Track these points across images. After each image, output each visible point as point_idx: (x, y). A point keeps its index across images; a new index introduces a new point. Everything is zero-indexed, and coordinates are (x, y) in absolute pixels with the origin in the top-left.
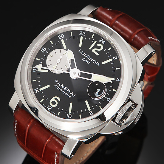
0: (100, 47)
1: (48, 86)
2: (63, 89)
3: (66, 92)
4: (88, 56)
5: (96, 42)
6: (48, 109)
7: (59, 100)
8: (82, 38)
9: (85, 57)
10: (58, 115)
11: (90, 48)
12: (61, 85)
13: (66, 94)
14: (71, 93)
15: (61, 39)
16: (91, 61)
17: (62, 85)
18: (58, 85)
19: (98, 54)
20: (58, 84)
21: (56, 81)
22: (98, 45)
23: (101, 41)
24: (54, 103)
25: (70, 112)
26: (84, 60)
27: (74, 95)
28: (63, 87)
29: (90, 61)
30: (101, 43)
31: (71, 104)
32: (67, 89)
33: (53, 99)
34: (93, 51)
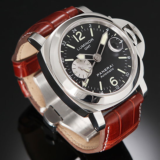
0: (79, 34)
1: (100, 82)
2: (106, 72)
3: (108, 70)
4: (84, 45)
5: (73, 36)
6: (118, 88)
7: (113, 78)
8: (67, 45)
9: (84, 47)
10: (125, 82)
11: (78, 41)
12: (102, 73)
13: (110, 71)
14: (110, 67)
15: (64, 61)
16: (88, 43)
17: (102, 71)
18: (102, 75)
19: (84, 37)
20: (100, 74)
21: (98, 75)
22: (77, 34)
23: (74, 31)
24: (115, 83)
25: (125, 73)
26: (86, 49)
27: (112, 66)
28: (104, 72)
29: (88, 45)
30: (76, 32)
31: (118, 69)
32: (106, 69)
33: (112, 82)
34: (81, 39)
